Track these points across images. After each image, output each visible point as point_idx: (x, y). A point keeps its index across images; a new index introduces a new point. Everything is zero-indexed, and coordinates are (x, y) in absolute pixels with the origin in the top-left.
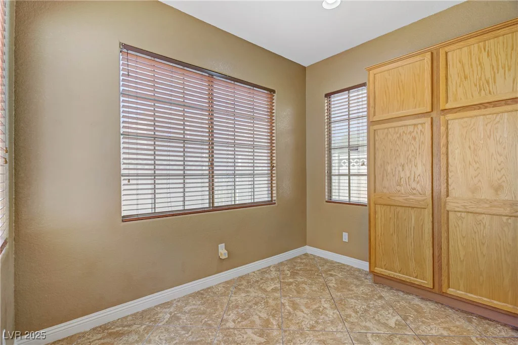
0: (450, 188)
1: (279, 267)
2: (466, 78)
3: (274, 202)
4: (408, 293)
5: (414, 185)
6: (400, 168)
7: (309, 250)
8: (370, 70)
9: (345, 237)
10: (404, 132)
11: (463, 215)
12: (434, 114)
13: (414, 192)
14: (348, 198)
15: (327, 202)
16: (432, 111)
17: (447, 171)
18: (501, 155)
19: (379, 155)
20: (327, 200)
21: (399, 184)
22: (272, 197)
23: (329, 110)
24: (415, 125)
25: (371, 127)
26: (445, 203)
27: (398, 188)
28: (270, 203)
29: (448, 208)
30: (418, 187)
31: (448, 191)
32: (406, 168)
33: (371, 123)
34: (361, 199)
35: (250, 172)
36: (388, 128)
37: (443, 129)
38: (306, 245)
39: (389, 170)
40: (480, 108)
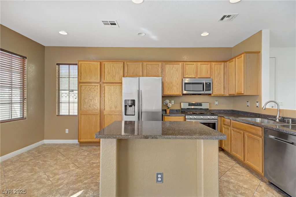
0: (105, 107)
1: (29, 152)
2: (109, 73)
3: (24, 118)
4: (92, 146)
5: (94, 107)
6: (90, 101)
7: (46, 141)
8: (79, 61)
9: (67, 131)
10: (91, 88)
11: (108, 115)
12: (101, 83)
13: (95, 109)
14: (68, 113)
15: (57, 116)
16: (100, 82)
17: (104, 102)
18: (117, 98)
19: (83, 95)
20: (57, 115)
21: (90, 107)
22: (23, 115)
23: (59, 71)
24: (95, 86)
25: (79, 84)
26: (104, 112)
27: (90, 108)
28: (23, 118)
29: (104, 114)
30: (96, 108)
31: (104, 109)
32: (92, 100)
33: (79, 83)
34: (75, 113)
35: (10, 102)
36: (86, 86)
37: (103, 88)
38: (44, 139)
39: (86, 101)
40: (112, 84)
